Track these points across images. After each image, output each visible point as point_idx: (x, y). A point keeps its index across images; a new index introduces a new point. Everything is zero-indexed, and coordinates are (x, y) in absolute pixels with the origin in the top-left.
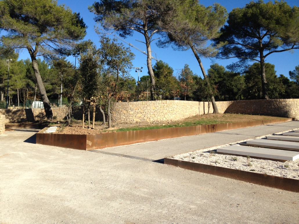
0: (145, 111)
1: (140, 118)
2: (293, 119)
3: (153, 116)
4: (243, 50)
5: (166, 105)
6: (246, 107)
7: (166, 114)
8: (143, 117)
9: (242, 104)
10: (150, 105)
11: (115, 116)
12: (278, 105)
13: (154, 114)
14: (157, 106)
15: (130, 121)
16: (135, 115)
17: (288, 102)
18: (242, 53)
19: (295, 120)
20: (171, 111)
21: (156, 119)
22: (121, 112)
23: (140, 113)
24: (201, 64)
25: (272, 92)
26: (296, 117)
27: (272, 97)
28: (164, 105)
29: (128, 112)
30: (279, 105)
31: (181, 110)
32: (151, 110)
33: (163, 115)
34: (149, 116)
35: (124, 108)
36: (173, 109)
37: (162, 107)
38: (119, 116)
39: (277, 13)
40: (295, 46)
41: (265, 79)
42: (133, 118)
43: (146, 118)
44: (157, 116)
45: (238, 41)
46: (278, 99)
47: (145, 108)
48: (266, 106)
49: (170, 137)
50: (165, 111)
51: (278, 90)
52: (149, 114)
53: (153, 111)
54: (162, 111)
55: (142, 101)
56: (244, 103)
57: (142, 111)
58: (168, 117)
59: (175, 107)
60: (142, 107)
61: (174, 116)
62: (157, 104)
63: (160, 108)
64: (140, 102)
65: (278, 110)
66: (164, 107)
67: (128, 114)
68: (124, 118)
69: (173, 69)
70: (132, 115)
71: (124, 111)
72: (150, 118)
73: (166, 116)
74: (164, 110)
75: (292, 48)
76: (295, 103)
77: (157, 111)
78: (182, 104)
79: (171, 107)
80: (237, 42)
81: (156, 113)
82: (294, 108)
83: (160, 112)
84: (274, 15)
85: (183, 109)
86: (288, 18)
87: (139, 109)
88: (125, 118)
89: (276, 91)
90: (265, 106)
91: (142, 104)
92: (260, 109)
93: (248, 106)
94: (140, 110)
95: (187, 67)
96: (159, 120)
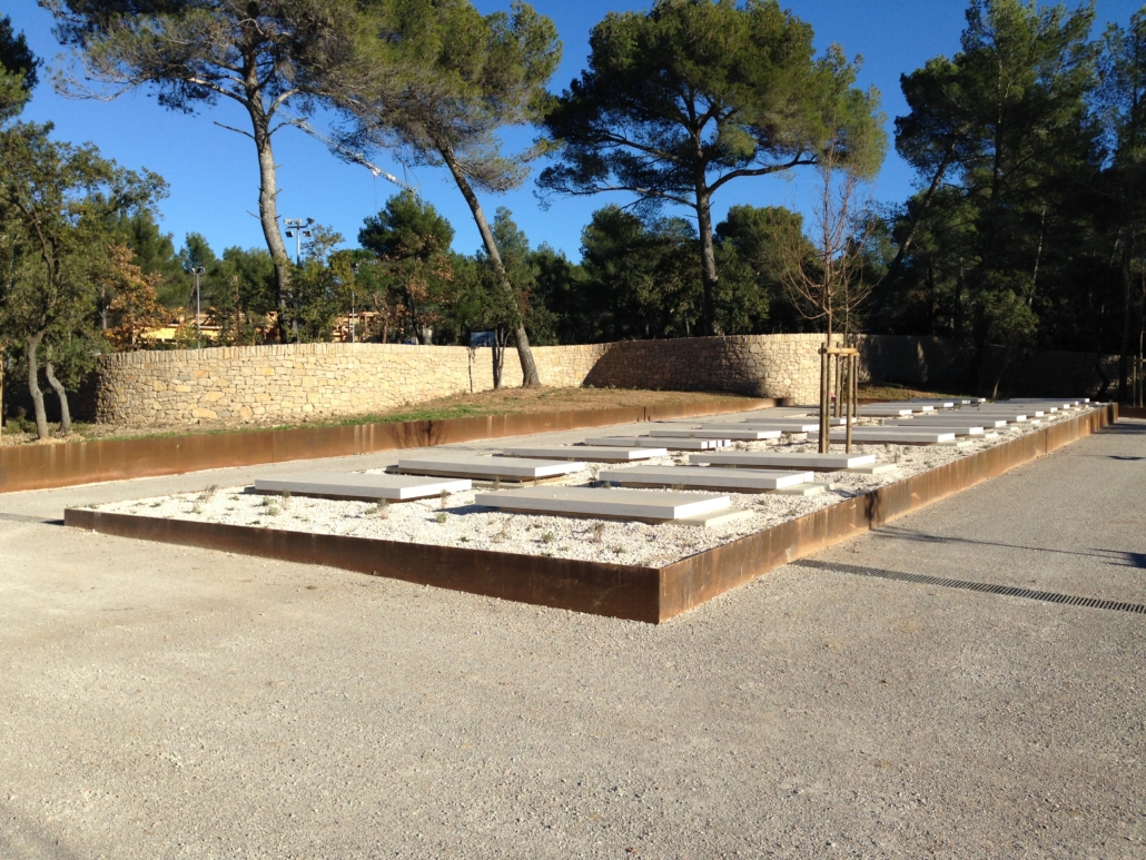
0: (235, 382)
1: (217, 408)
2: (780, 402)
3: (266, 398)
4: (645, 164)
5: (312, 359)
6: (649, 364)
7: (314, 390)
8: (226, 401)
9: (638, 353)
10: (252, 359)
11: (123, 400)
12: (737, 356)
13: (268, 391)
14: (278, 364)
15: (180, 417)
16: (198, 396)
17: (768, 346)
18: (645, 173)
19: (791, 404)
20: (333, 382)
21: (274, 409)
22: (146, 388)
23: (214, 388)
24: (479, 212)
25: (731, 310)
26: (796, 396)
27: (731, 330)
28: (304, 360)
29: (170, 387)
30: (740, 356)
31: (381, 375)
32: (257, 378)
33: (304, 395)
34: (249, 398)
35: (155, 372)
36: (341, 373)
37: (299, 365)
38: (138, 403)
39: (734, 45)
40: (803, 157)
41: (712, 266)
42: (191, 407)
43: (237, 406)
44: (279, 397)
45: (622, 134)
46: (739, 336)
47: (233, 373)
48: (706, 358)
49: (237, 462)
50: (308, 382)
51: (747, 304)
52: (251, 391)
53: (265, 382)
54: (298, 383)
55: (220, 349)
56: (643, 352)
57: (222, 383)
58: (322, 400)
59: (350, 366)
60: (221, 369)
61: (345, 397)
62: (278, 358)
63: (289, 372)
64: (214, 349)
65: (739, 374)
66: (306, 366)
67: (170, 392)
68: (157, 406)
69: (453, 225)
70: (184, 398)
71: (156, 382)
72: (254, 405)
73: (314, 398)
74: (305, 379)
75: (795, 162)
76: (793, 347)
77: (279, 383)
78: (387, 357)
79: (334, 367)
80: (617, 135)
81: (275, 389)
82: (788, 363)
83: (292, 383)
84: (721, 48)
85: (392, 375)
86: (769, 64)
87: (211, 374)
88: (160, 407)
89: (741, 308)
90: (701, 360)
91: (221, 358)
92: (688, 369)
93: (656, 362)
94: (214, 379)
95: (505, 217)
96: (287, 412)
